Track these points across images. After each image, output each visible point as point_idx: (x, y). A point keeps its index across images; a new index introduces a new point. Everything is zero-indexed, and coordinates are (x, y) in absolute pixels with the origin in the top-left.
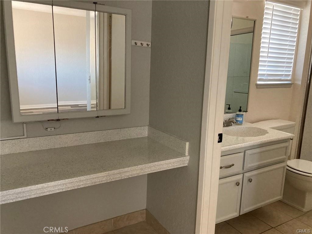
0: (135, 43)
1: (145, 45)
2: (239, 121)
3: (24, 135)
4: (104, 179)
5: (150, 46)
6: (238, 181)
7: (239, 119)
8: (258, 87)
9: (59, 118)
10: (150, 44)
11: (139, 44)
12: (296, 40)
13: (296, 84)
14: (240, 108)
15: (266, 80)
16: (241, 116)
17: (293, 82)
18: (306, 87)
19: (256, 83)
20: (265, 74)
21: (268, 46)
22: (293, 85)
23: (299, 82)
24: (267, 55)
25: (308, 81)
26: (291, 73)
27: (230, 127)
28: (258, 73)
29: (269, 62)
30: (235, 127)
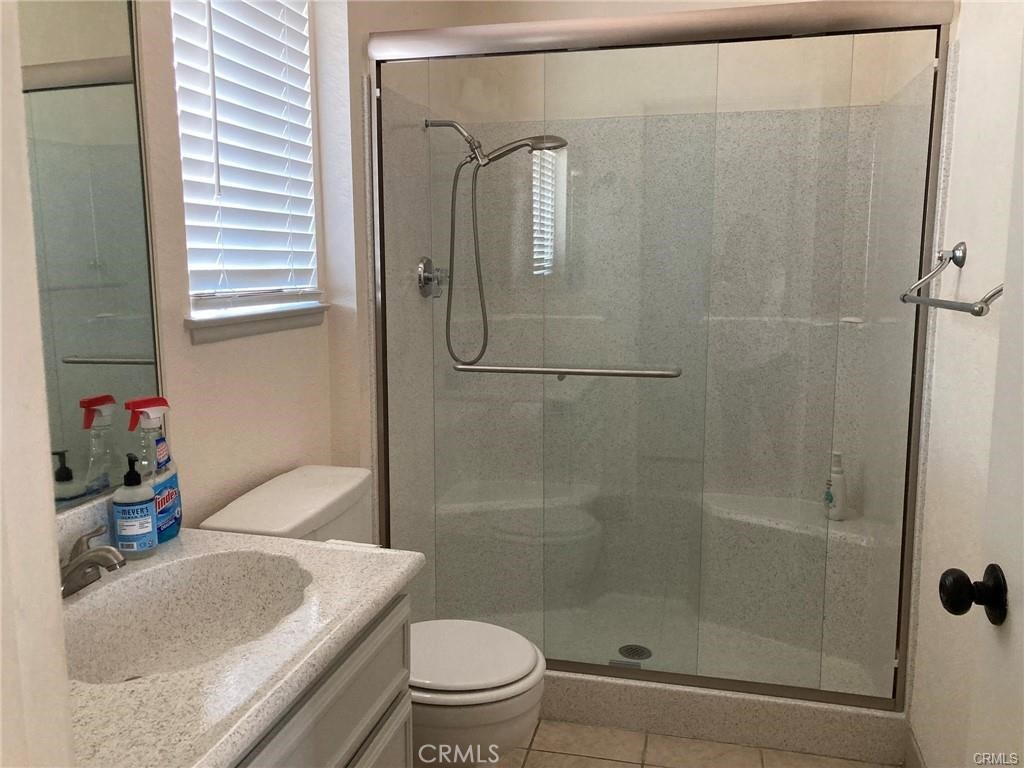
2: (136, 538)
7: (137, 527)
8: (198, 335)
12: (308, 124)
13: (337, 307)
14: (130, 464)
15: (228, 300)
16: (142, 510)
17: (327, 302)
18: (373, 317)
19: (186, 317)
20: (217, 273)
21: (210, 136)
22: (326, 312)
23: (349, 302)
24: (212, 180)
25: (379, 295)
26: (312, 265)
27: (89, 596)
28: (192, 272)
29: (228, 213)
30: (120, 580)
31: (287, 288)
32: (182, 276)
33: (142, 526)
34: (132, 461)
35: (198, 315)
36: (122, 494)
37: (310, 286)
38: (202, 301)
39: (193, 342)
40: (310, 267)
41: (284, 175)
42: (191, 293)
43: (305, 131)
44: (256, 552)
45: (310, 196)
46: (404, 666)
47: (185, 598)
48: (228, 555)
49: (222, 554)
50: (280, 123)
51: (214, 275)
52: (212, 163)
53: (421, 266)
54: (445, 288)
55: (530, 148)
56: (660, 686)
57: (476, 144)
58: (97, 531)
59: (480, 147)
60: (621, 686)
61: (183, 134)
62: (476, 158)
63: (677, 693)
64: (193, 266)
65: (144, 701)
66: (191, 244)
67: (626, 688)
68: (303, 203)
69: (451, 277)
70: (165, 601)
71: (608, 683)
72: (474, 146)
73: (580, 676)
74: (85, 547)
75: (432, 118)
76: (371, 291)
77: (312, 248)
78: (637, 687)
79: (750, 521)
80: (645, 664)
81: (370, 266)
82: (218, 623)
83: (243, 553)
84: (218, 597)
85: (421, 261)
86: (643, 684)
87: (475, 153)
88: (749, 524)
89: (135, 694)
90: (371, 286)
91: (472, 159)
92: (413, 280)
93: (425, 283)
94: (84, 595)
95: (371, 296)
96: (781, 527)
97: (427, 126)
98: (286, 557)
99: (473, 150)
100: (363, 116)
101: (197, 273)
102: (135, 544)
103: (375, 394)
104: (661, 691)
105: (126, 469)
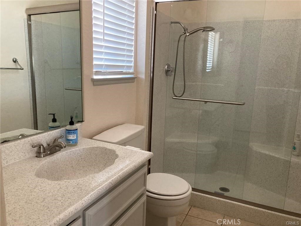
2: (71, 140)
7: (72, 137)
8: (95, 83)
12: (134, 22)
13: (139, 77)
14: (71, 119)
15: (105, 73)
16: (73, 132)
17: (136, 76)
18: (149, 81)
19: (92, 78)
20: (102, 65)
21: (102, 24)
22: (136, 79)
23: (143, 76)
24: (102, 37)
25: (152, 74)
26: (132, 64)
27: (56, 155)
28: (94, 64)
29: (107, 47)
30: (65, 152)
31: (124, 71)
32: (91, 66)
33: (73, 137)
34: (72, 118)
35: (95, 77)
36: (69, 127)
37: (132, 71)
38: (97, 73)
39: (94, 85)
40: (132, 65)
41: (125, 37)
42: (94, 70)
43: (133, 23)
44: (105, 148)
45: (133, 43)
46: (144, 186)
47: (84, 159)
48: (97, 148)
49: (95, 147)
50: (125, 21)
51: (101, 66)
52: (102, 32)
53: (167, 66)
54: (173, 73)
55: (203, 30)
56: (230, 201)
57: (186, 29)
58: (61, 137)
59: (187, 30)
60: (217, 200)
61: (94, 23)
62: (186, 33)
63: (235, 204)
64: (95, 62)
65: (61, 187)
66: (94, 56)
67: (219, 200)
68: (131, 45)
69: (175, 70)
70: (78, 159)
71: (213, 198)
72: (185, 30)
73: (204, 195)
74: (57, 141)
75: (173, 21)
76: (150, 73)
77: (133, 59)
78: (222, 200)
79: (266, 153)
80: (226, 194)
81: (150, 65)
82: (93, 167)
83: (101, 147)
84: (93, 159)
85: (167, 65)
86: (224, 200)
87: (185, 32)
88: (265, 154)
89: (60, 185)
90: (149, 72)
91: (184, 34)
92: (164, 70)
93: (167, 72)
94: (55, 155)
95: (149, 75)
96: (276, 156)
97: (171, 23)
98: (113, 150)
99: (185, 31)
100: (150, 19)
101: (95, 65)
102: (71, 142)
103: (149, 104)
104: (230, 203)
105: (70, 120)
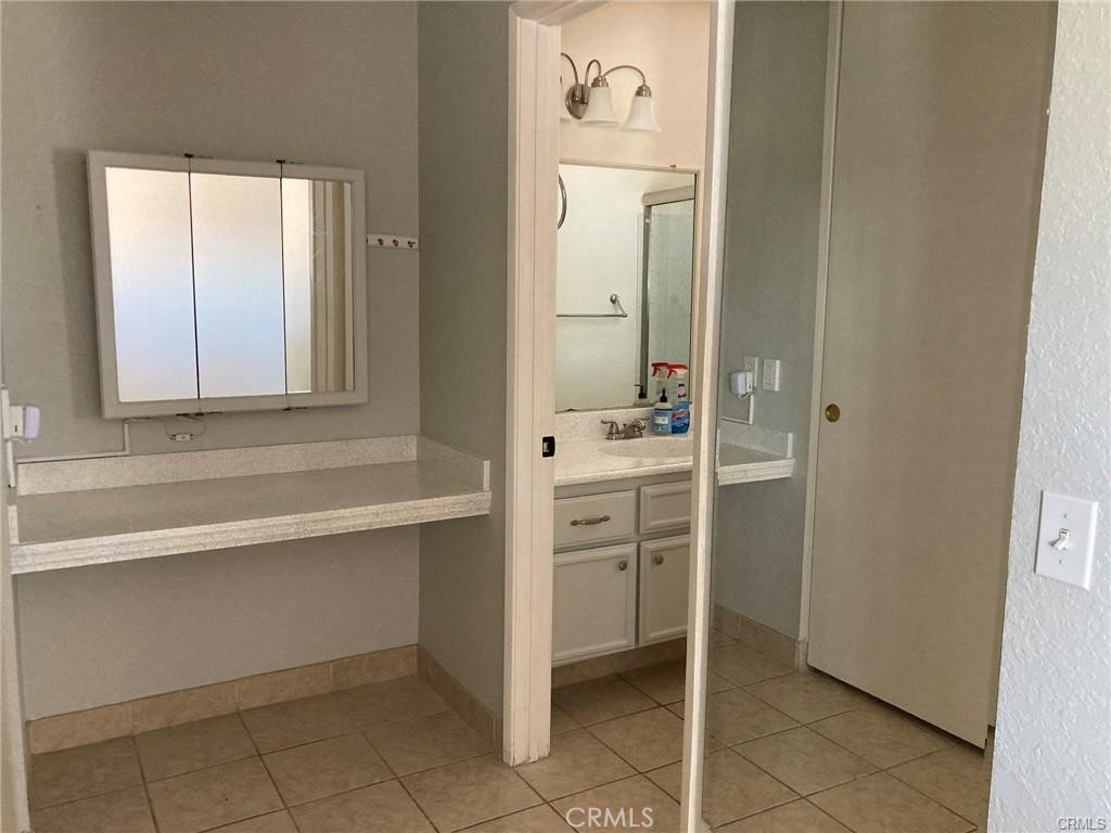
0: (380, 240)
1: (403, 242)
2: (661, 425)
3: (124, 449)
4: (292, 530)
5: (416, 246)
6: (624, 559)
7: (661, 420)
9: (202, 411)
10: (417, 241)
11: (388, 241)
36: (660, 405)
102: (660, 428)
